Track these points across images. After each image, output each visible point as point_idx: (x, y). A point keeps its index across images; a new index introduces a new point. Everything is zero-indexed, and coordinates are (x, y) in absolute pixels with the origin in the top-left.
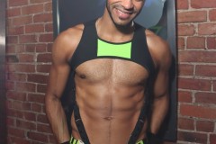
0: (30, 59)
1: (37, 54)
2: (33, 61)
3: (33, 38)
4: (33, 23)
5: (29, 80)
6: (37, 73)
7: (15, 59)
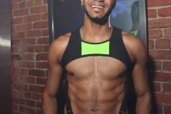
0: (30, 57)
1: (36, 54)
2: (33, 59)
3: (33, 41)
4: (32, 30)
5: (30, 74)
6: (36, 68)
7: (18, 57)
